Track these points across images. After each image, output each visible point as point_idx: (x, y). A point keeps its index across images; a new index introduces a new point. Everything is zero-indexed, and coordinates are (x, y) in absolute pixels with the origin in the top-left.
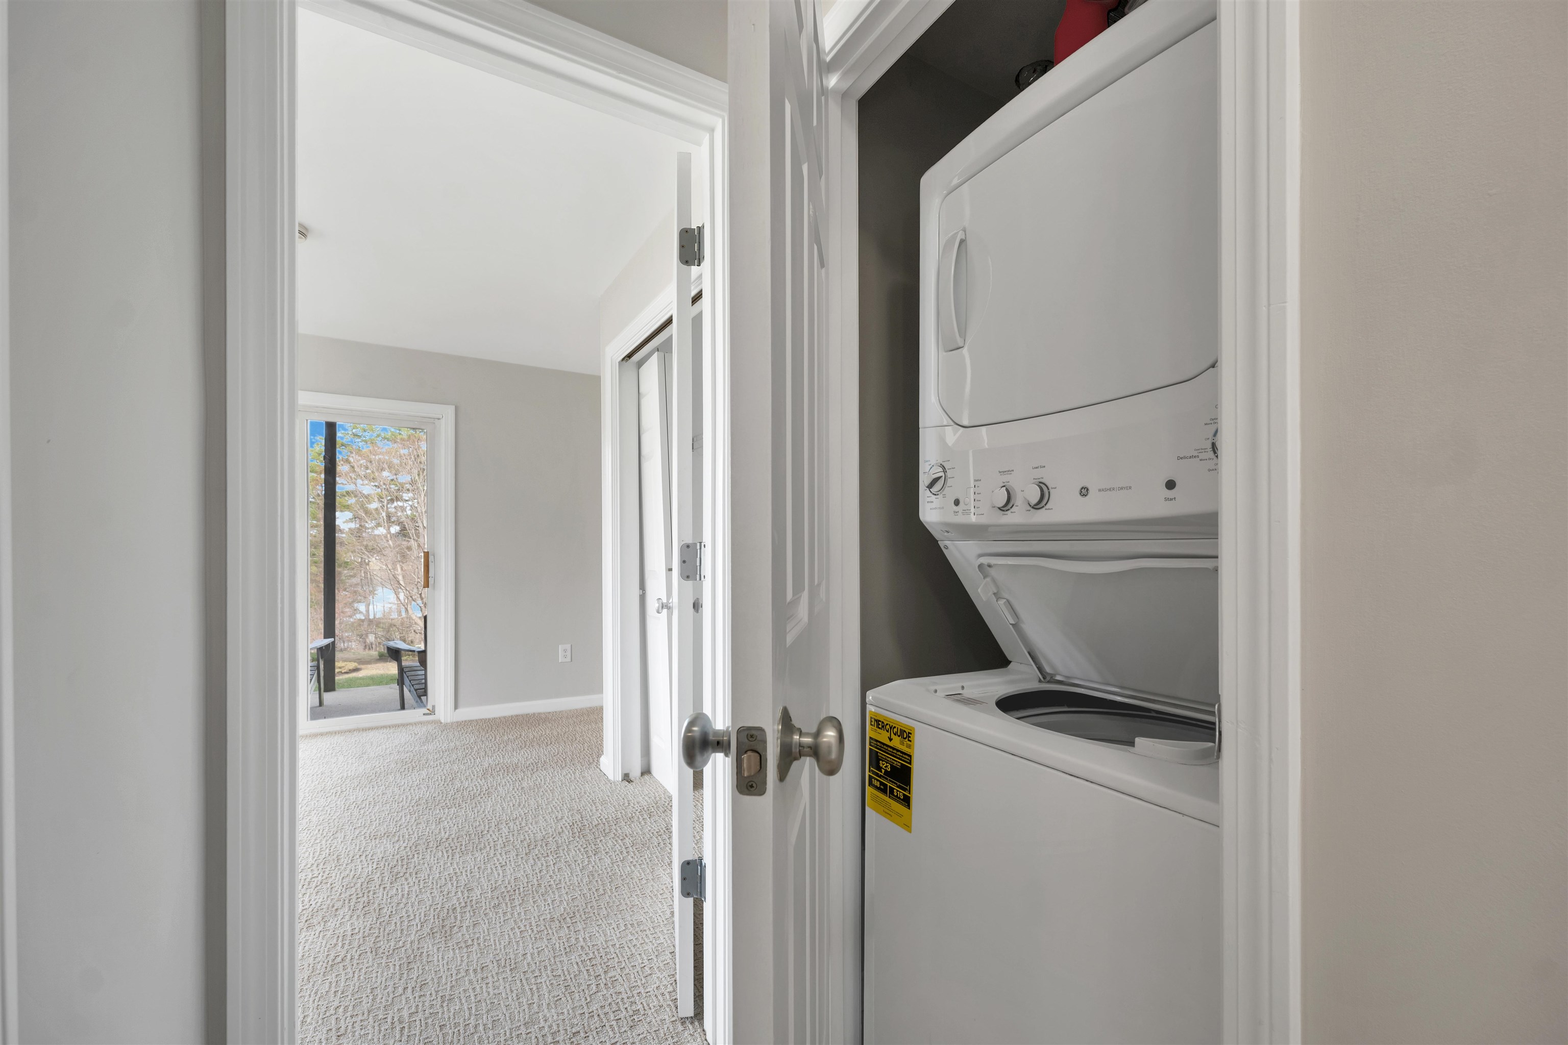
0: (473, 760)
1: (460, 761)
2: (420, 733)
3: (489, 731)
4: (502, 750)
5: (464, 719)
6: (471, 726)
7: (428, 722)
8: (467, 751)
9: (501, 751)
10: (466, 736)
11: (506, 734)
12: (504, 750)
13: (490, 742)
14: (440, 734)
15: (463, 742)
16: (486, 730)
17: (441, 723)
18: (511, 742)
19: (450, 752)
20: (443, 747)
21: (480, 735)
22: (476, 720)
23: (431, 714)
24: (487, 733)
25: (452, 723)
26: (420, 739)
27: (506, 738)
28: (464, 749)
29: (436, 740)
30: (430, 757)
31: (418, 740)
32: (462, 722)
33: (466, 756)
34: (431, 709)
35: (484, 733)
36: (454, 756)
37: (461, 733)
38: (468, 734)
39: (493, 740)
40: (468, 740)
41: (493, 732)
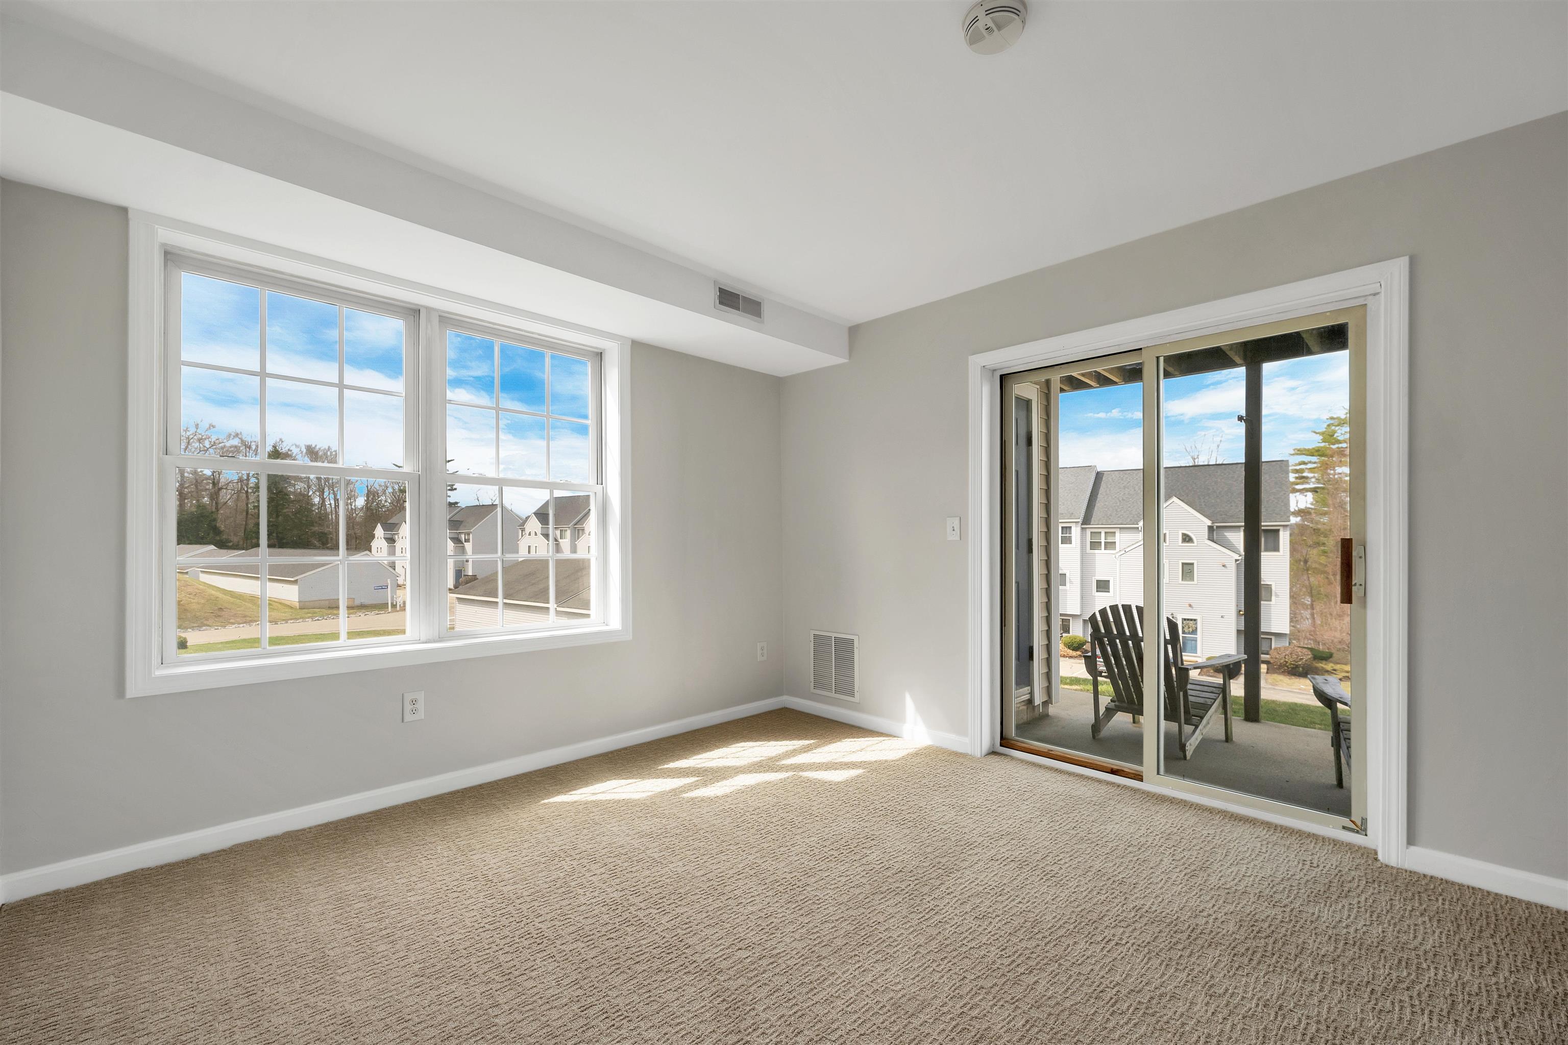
0: (1408, 1011)
1: (1374, 997)
2: (1321, 868)
3: (1486, 934)
4: (1506, 1025)
5: (1430, 871)
6: (1440, 898)
7: (1350, 847)
8: (1405, 974)
9: (1500, 1023)
10: (1420, 921)
11: (1534, 966)
12: (1513, 1025)
13: (1477, 973)
14: (1361, 888)
15: (1404, 938)
16: (1477, 928)
17: (1376, 859)
18: (1544, 1006)
19: (1363, 952)
20: (1352, 930)
21: (1457, 938)
22: (1461, 886)
23: (1357, 832)
24: (1480, 937)
25: (1399, 871)
26: (1314, 883)
27: (1528, 981)
28: (1400, 961)
29: (1345, 902)
30: (1311, 946)
31: (1310, 885)
32: (1425, 876)
33: (1395, 988)
34: (1359, 824)
35: (1470, 935)
36: (1364, 973)
37: (1409, 908)
38: (1427, 919)
39: (1488, 971)
40: (1419, 939)
41: (1498, 941)
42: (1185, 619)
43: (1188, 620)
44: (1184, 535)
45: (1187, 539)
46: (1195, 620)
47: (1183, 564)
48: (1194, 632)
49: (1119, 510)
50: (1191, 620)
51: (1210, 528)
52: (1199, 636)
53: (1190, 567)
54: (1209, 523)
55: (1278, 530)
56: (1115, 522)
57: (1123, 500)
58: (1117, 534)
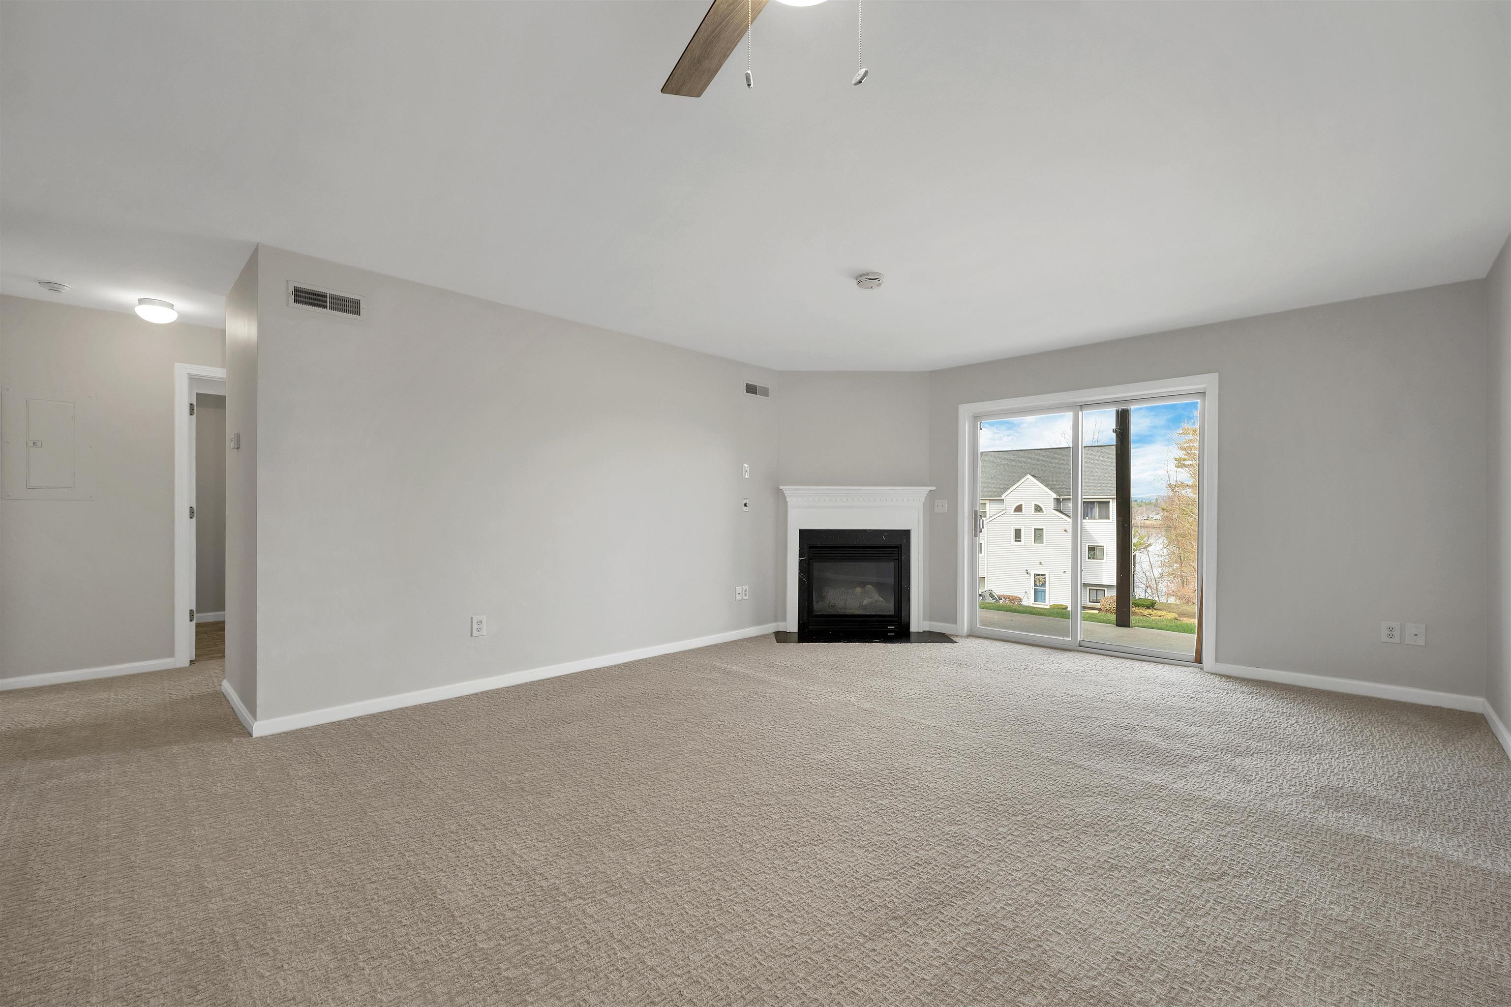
42: (1037, 575)
43: (1039, 575)
44: (1036, 505)
45: (1038, 509)
46: (1044, 575)
47: (1035, 529)
48: (1044, 585)
49: (990, 485)
50: (1042, 575)
51: (1058, 501)
52: (1047, 588)
53: (1039, 532)
54: (1055, 496)
55: (1109, 502)
56: (986, 495)
57: (995, 476)
58: (988, 505)
